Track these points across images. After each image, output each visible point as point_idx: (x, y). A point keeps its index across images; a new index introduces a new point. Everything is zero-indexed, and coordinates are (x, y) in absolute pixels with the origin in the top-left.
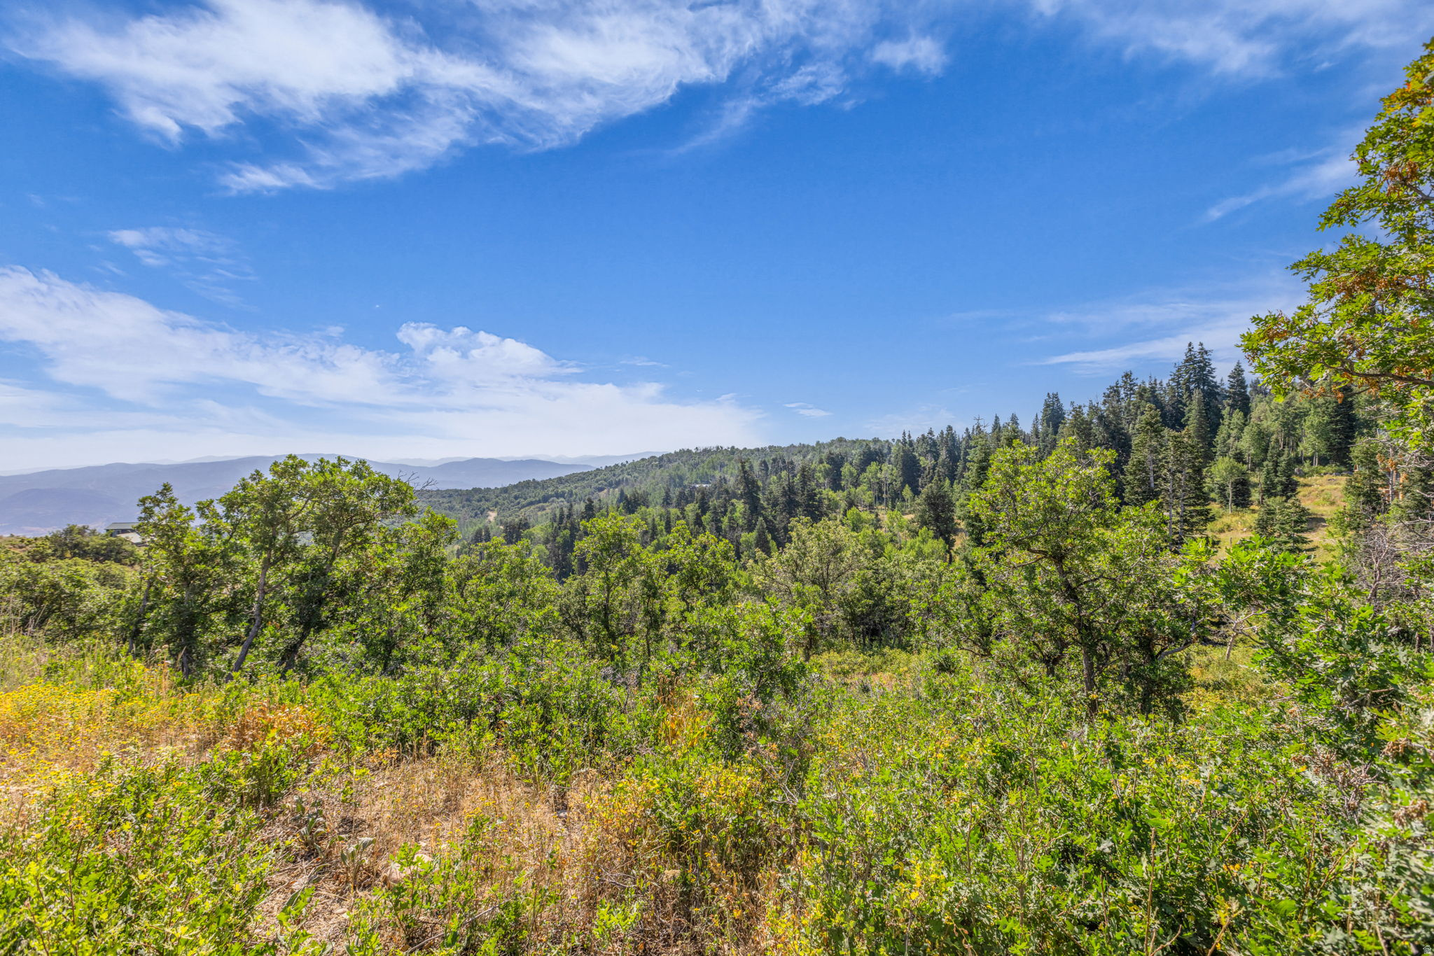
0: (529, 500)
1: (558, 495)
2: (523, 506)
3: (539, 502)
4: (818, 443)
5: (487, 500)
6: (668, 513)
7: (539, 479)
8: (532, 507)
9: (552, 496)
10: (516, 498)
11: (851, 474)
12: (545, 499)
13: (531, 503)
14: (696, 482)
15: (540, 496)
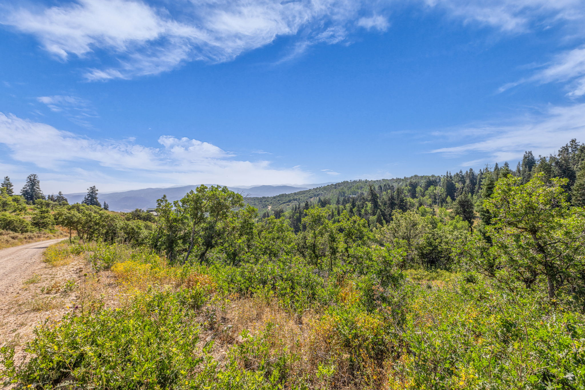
0: (283, 201)
1: (294, 200)
2: (281, 204)
3: (287, 202)
4: (405, 177)
5: (268, 202)
6: (339, 207)
7: (287, 193)
8: (285, 204)
9: (292, 200)
10: (278, 201)
11: (421, 191)
12: (290, 201)
13: (284, 203)
14: (350, 195)
15: (288, 200)
